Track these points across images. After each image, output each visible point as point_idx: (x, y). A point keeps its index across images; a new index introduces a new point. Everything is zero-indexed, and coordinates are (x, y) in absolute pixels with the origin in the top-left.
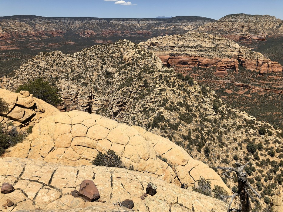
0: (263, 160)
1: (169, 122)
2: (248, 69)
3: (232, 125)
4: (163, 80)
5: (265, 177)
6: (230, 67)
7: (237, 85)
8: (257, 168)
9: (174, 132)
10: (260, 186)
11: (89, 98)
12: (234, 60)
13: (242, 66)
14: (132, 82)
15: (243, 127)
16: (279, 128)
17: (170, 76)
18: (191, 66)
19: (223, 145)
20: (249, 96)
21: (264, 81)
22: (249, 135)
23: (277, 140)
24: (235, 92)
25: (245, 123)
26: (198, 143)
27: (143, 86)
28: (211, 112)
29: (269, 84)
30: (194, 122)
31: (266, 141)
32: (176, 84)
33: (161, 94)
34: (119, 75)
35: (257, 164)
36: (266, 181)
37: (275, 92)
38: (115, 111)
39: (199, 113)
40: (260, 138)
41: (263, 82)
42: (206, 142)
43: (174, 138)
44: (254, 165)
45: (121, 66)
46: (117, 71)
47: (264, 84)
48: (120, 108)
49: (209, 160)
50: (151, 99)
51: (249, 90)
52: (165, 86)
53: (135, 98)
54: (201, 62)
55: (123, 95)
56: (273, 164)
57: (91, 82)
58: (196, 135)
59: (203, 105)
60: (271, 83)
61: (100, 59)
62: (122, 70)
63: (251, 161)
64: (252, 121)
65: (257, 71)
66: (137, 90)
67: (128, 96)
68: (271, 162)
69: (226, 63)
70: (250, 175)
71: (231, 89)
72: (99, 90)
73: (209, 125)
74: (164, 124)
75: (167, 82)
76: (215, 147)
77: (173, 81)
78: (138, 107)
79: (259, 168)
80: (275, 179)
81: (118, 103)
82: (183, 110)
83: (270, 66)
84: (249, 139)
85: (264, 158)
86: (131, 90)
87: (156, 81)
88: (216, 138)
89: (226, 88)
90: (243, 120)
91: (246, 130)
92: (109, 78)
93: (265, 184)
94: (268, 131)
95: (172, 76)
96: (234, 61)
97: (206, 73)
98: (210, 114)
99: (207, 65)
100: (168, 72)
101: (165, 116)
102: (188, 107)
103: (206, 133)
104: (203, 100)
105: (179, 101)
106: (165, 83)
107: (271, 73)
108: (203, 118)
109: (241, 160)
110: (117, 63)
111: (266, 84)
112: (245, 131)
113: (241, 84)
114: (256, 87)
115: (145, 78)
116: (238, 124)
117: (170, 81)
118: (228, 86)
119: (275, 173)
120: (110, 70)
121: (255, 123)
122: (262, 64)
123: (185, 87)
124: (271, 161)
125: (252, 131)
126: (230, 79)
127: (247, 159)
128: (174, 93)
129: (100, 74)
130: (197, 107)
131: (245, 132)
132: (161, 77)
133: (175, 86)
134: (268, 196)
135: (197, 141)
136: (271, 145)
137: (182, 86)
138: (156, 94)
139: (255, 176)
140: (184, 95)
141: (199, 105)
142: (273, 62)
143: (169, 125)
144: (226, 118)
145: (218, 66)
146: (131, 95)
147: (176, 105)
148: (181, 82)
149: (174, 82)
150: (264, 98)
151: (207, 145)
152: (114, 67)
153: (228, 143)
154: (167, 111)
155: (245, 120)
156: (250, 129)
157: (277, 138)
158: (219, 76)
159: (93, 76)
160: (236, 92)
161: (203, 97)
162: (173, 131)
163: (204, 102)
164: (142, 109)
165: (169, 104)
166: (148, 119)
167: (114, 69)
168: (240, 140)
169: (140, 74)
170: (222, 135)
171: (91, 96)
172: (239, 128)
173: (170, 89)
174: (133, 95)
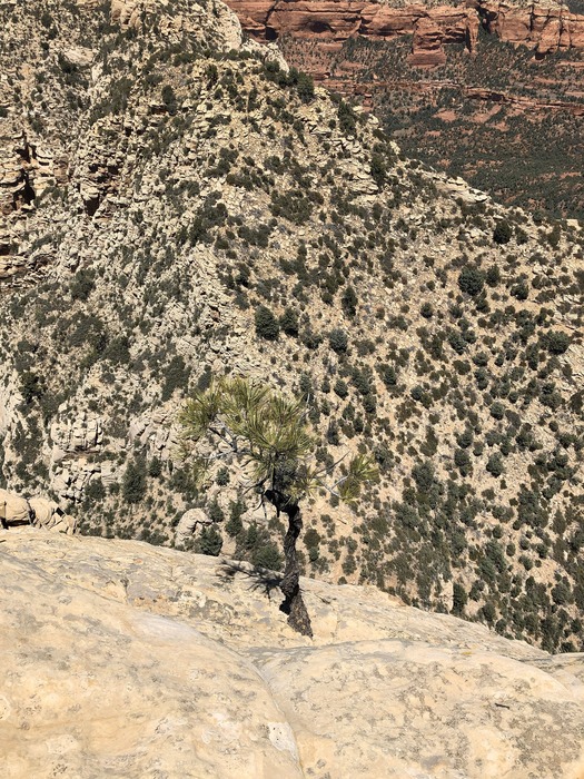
0: (497, 310)
1: (239, 223)
2: (504, 39)
3: (423, 220)
4: (220, 86)
5: (497, 356)
6: (455, 34)
7: (470, 94)
8: (480, 332)
9: (256, 252)
10: (483, 379)
11: (18, 156)
12: (466, 12)
13: (489, 32)
14: (128, 95)
15: (452, 223)
16: (547, 222)
17: (240, 71)
18: (339, 35)
19: (395, 279)
20: (502, 126)
21: (547, 78)
22: (468, 244)
23: (539, 254)
24: (465, 118)
25: (459, 211)
26: (324, 281)
27: (161, 110)
28: (366, 183)
29: (560, 86)
30: (316, 218)
31: (511, 259)
32: (259, 98)
33: (215, 133)
34: (103, 74)
35: (482, 323)
36: (499, 363)
37: (572, 111)
38: (87, 197)
39: (329, 191)
40: (496, 252)
41: (543, 81)
42: (347, 273)
43: (256, 271)
44: (474, 327)
45: (107, 39)
46: (98, 58)
47: (545, 86)
48: (102, 185)
49: (354, 325)
50: (186, 154)
51: (502, 110)
52: (226, 108)
53: (140, 151)
54: (368, 22)
55: (106, 143)
56: (522, 320)
57: (17, 99)
58: (320, 257)
59: (342, 165)
60: (565, 82)
61: (37, 19)
62: (113, 56)
63: (467, 315)
64: (480, 205)
65: (531, 45)
66: (145, 122)
67: (120, 144)
68: (516, 316)
69: (444, 23)
70: (460, 354)
71: (455, 107)
72: (49, 129)
73: (358, 223)
74: (227, 232)
75: (233, 92)
76: (372, 286)
77: (249, 88)
78: (150, 181)
79: (485, 333)
80: (522, 358)
81: (93, 169)
82: (283, 183)
83: (567, 28)
84: (465, 258)
85: (501, 306)
86: (126, 124)
87: (200, 90)
88: (375, 260)
89: (441, 107)
90: (454, 203)
91: (460, 233)
92: (74, 86)
93: (496, 371)
94: (518, 230)
95: (246, 73)
96: (465, 16)
97: (385, 57)
98: (363, 193)
99: (385, 31)
100: (233, 59)
101: (228, 206)
102: (298, 172)
103: (349, 248)
104: (344, 148)
105: (270, 154)
106: (226, 97)
107: (568, 52)
108: (343, 203)
109: (441, 316)
110: (94, 29)
111: (552, 87)
112: (456, 234)
113: (483, 90)
114: (522, 98)
115: (167, 82)
116: (439, 216)
117: (240, 89)
118: (445, 99)
119: (524, 342)
120: (75, 54)
121: (487, 210)
122: (546, 23)
123: (287, 109)
124: (517, 311)
125: (476, 233)
126: (451, 76)
127: (456, 313)
128: (256, 129)
129: (43, 73)
130: (323, 172)
131: (458, 238)
132: (211, 73)
133: (258, 107)
134: (501, 400)
135: (324, 275)
136: (522, 269)
137: (279, 104)
138: (198, 136)
139: (474, 354)
140: (287, 135)
141: (331, 164)
142: (574, 17)
143: (240, 232)
144: (408, 198)
145: (418, 32)
146: (130, 141)
147: (262, 167)
148: (276, 93)
149: (255, 92)
150: (543, 132)
151: (352, 283)
152: (86, 44)
153: (408, 272)
154: (233, 188)
155: (460, 202)
156: (471, 228)
157: (540, 250)
158: (420, 67)
159: (21, 78)
160: (468, 118)
161: (344, 140)
162: (252, 249)
163: (345, 154)
164: (162, 186)
165: (242, 164)
166: (179, 216)
167: (87, 50)
168: (440, 264)
169: (149, 67)
170: (393, 251)
171: (27, 148)
172: (441, 226)
173: (242, 115)
174: (133, 140)
